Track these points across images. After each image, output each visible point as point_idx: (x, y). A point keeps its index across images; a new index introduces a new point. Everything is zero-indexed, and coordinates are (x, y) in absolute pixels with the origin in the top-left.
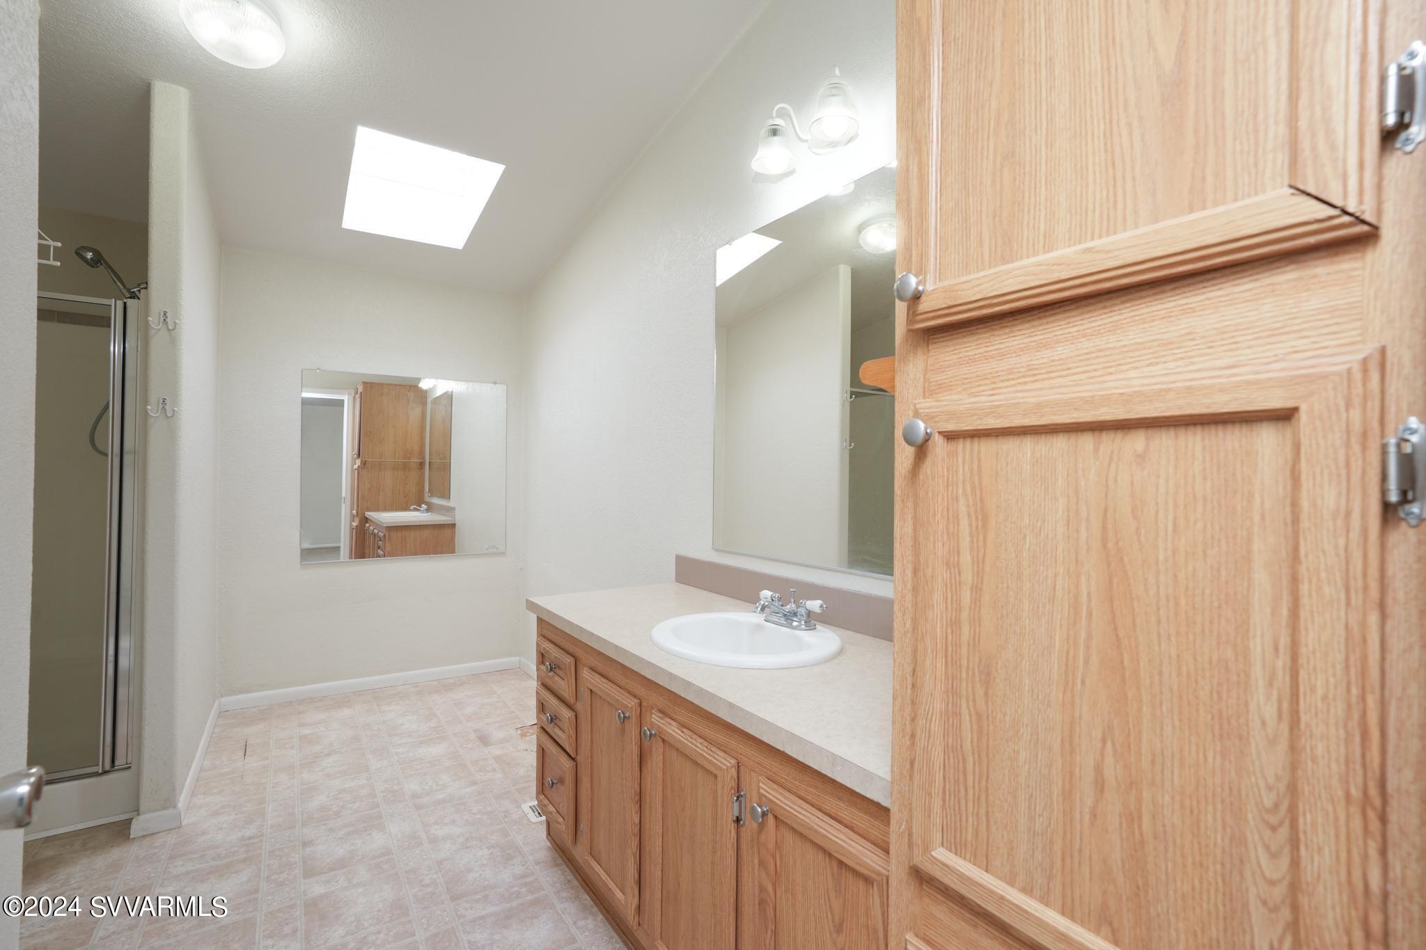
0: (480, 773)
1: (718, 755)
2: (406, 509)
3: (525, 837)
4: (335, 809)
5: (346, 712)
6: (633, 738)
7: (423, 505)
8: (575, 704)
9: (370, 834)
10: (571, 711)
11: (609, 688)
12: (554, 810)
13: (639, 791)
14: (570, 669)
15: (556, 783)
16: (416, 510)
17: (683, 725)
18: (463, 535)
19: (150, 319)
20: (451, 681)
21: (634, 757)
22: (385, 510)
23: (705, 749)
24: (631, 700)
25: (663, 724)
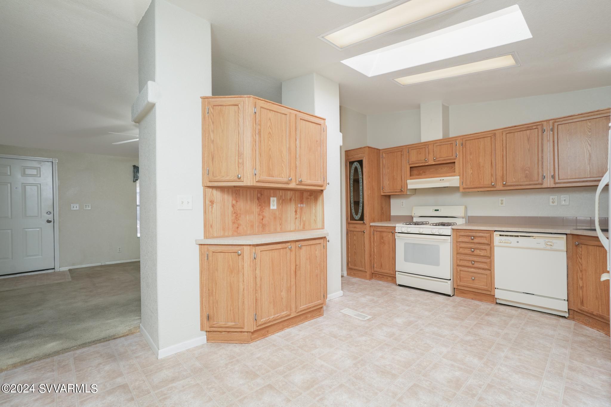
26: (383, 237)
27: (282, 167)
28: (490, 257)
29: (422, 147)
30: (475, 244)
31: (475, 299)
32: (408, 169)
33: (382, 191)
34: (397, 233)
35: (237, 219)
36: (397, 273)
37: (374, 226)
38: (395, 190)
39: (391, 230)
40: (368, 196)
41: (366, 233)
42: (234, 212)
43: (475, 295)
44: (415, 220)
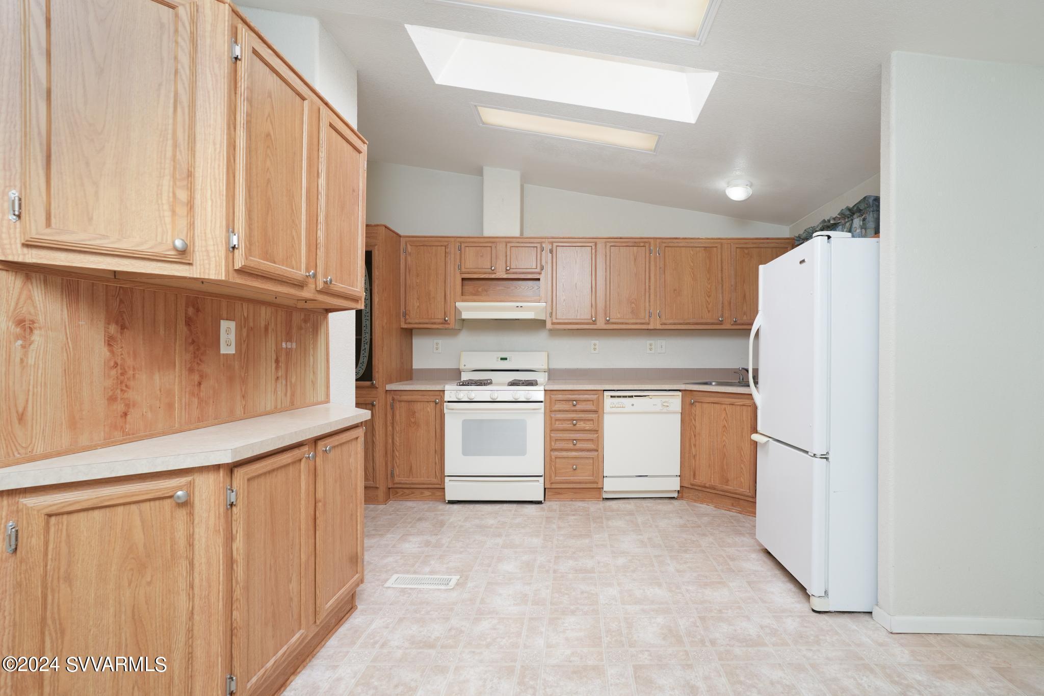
26: (415, 412)
27: (293, 238)
28: (597, 431)
29: (486, 245)
30: (577, 413)
31: (576, 499)
32: (459, 281)
33: (402, 319)
34: (445, 402)
35: (124, 385)
36: (447, 479)
37: (394, 390)
38: (431, 318)
39: (432, 397)
40: (383, 327)
41: (377, 406)
42: (112, 364)
43: (575, 493)
44: (465, 377)
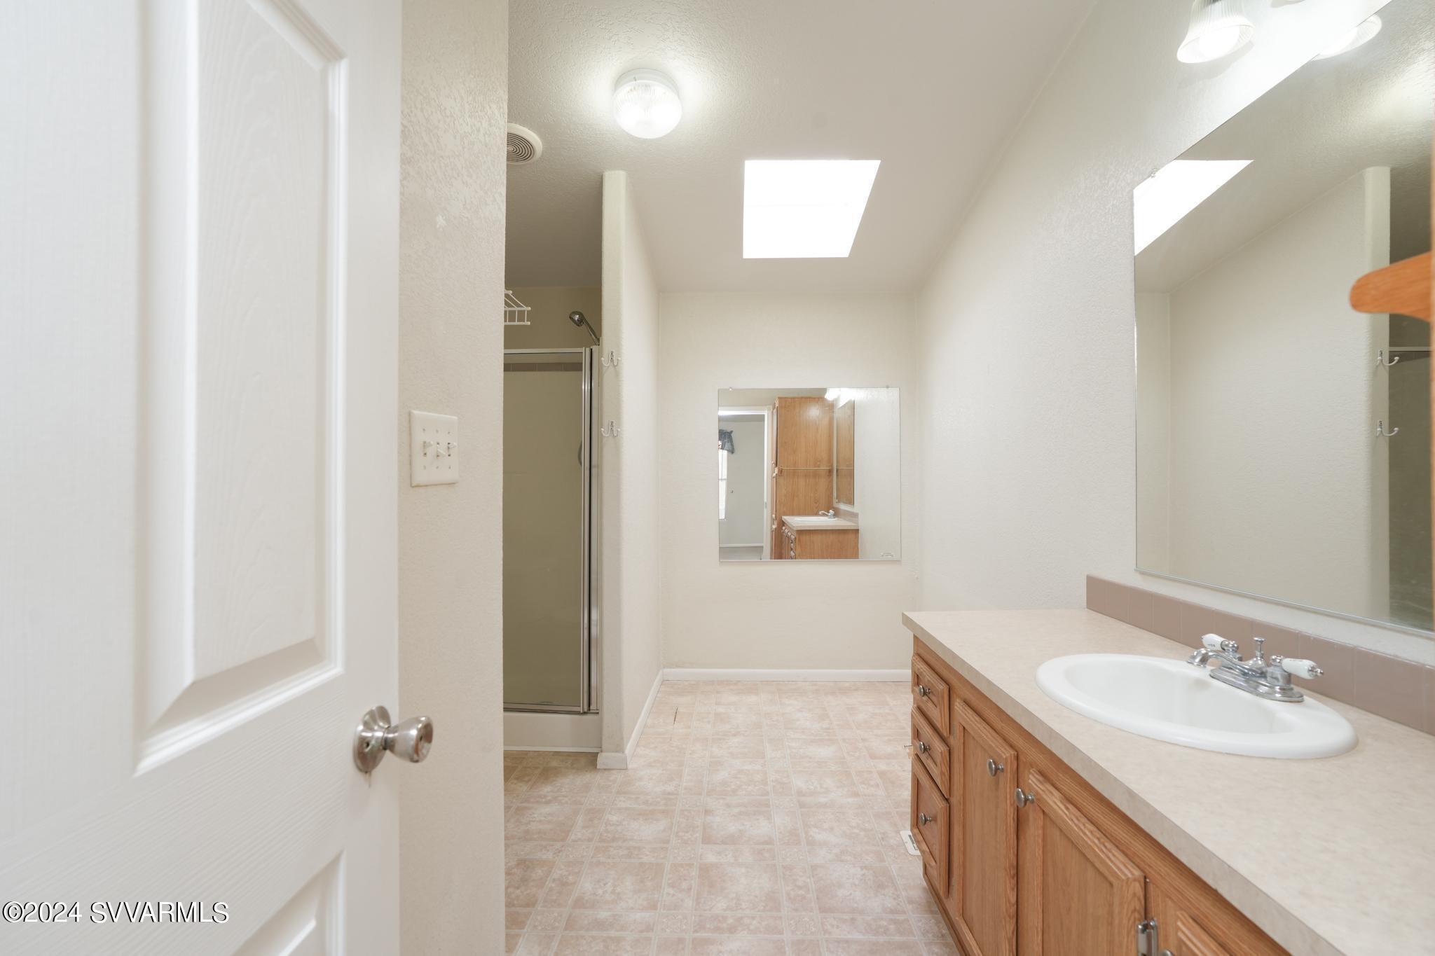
0: (863, 786)
1: (1114, 856)
2: (816, 514)
3: (900, 868)
4: (733, 787)
5: (752, 699)
6: (1008, 797)
7: (831, 511)
8: (949, 737)
9: (758, 819)
10: (944, 745)
11: (982, 728)
12: (928, 850)
13: (1015, 863)
14: (943, 697)
15: (930, 821)
16: (824, 515)
17: (1068, 800)
18: (866, 541)
19: (603, 359)
20: (847, 684)
21: (1009, 819)
22: (799, 514)
23: (1096, 841)
24: (1005, 749)
25: (1043, 791)
